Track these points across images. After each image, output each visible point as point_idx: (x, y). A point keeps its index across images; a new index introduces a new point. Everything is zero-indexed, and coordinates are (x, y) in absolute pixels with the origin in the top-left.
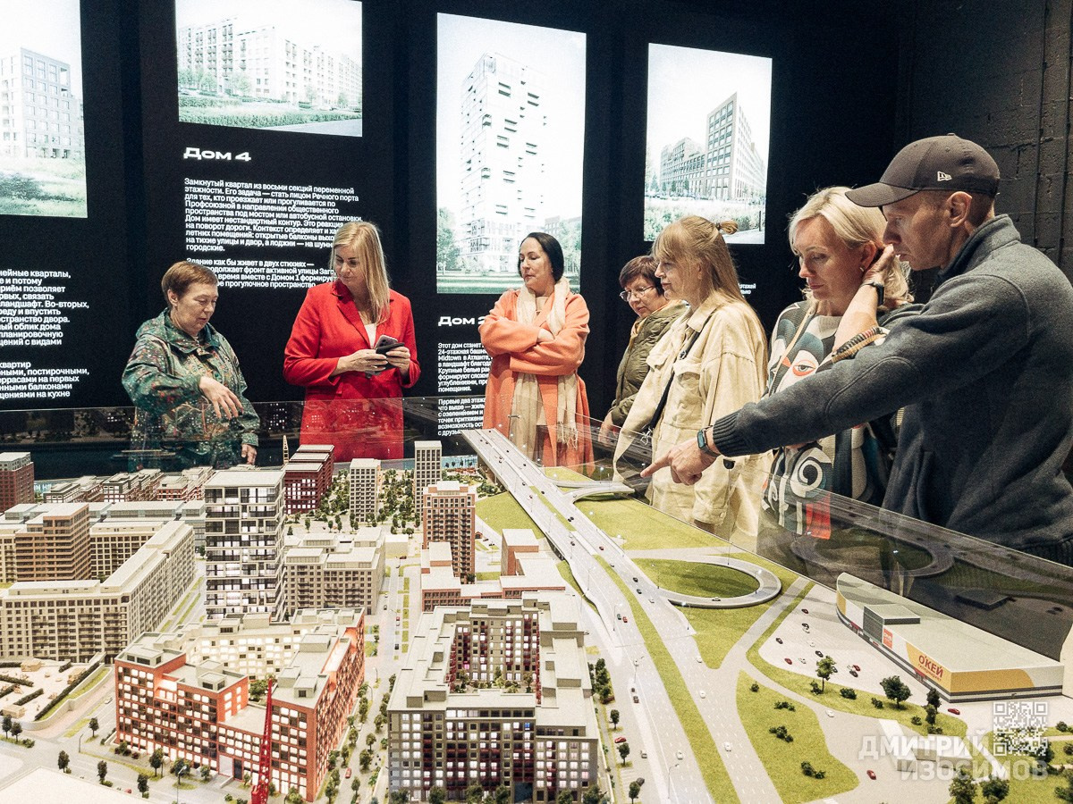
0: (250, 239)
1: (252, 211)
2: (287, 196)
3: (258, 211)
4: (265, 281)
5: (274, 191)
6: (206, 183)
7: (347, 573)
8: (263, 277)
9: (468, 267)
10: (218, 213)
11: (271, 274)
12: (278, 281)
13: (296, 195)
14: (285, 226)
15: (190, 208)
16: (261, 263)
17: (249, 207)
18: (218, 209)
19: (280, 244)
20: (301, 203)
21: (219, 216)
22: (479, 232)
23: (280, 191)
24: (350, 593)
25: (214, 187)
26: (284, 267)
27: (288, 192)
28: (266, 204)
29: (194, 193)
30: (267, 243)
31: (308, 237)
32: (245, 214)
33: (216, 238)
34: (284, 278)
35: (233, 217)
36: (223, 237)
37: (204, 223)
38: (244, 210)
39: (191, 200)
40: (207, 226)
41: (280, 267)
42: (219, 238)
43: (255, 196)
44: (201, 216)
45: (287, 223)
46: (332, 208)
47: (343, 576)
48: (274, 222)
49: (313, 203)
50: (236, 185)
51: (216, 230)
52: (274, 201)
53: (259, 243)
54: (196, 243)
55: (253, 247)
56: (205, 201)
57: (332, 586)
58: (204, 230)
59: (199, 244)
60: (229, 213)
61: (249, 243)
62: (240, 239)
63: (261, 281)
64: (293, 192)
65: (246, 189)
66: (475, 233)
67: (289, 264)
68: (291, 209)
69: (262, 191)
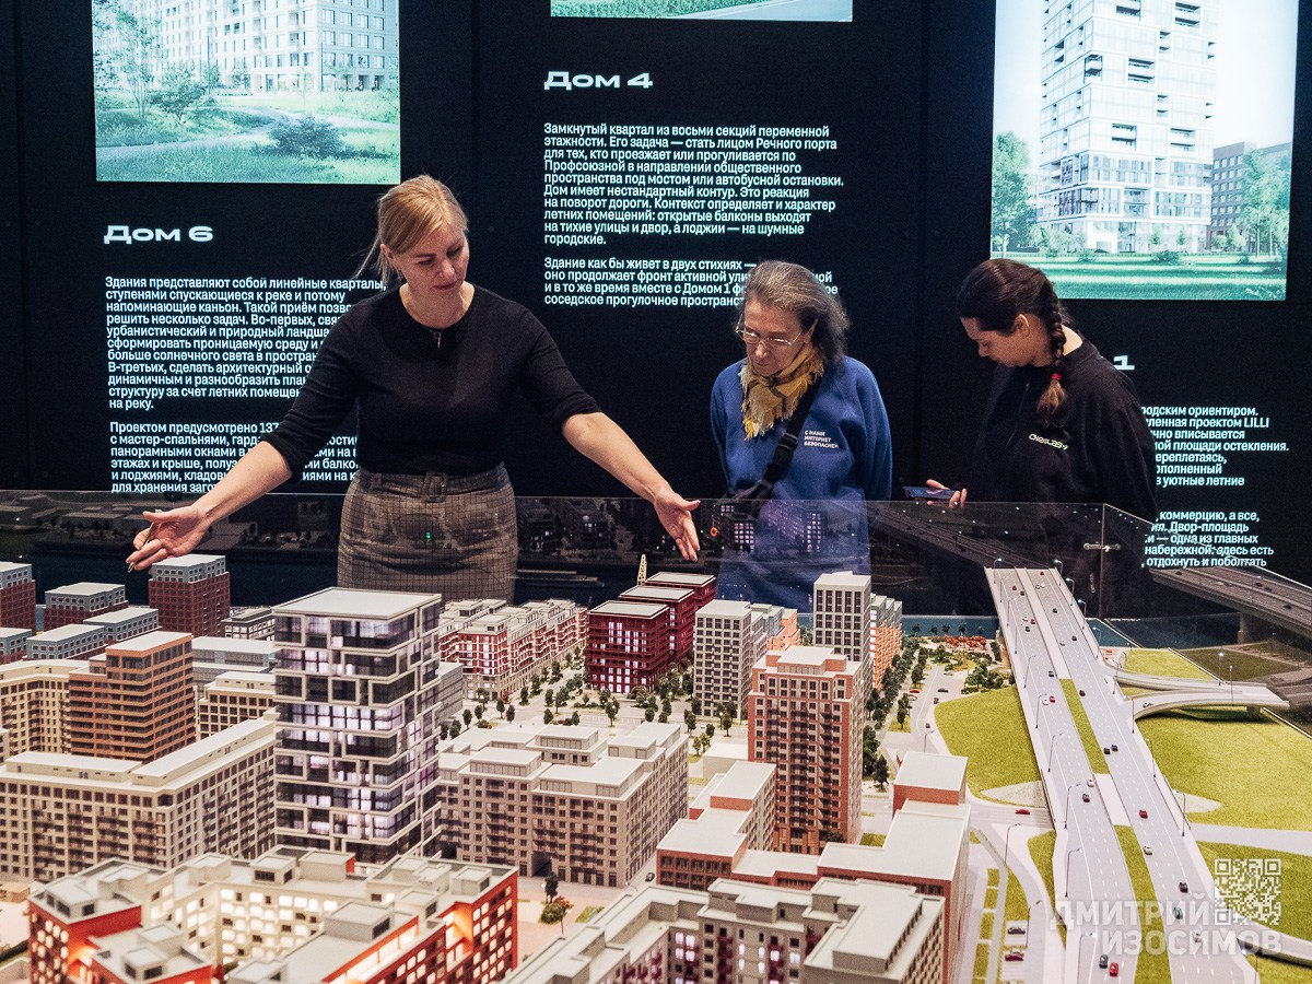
0: (648, 222)
1: (653, 174)
2: (712, 145)
3: (663, 174)
4: (673, 294)
5: (692, 137)
6: (578, 129)
7: (574, 802)
8: (669, 289)
9: (1053, 244)
10: (596, 179)
11: (682, 284)
12: (694, 296)
13: (728, 144)
14: (708, 199)
15: (552, 172)
16: (666, 264)
17: (647, 168)
18: (598, 173)
19: (699, 231)
20: (738, 156)
21: (599, 185)
22: (1076, 178)
23: (702, 137)
24: (578, 841)
25: (591, 136)
26: (705, 271)
27: (715, 138)
28: (677, 162)
29: (558, 148)
30: (677, 230)
31: (749, 217)
32: (641, 180)
33: (593, 222)
34: (704, 289)
35: (621, 186)
36: (603, 221)
37: (574, 197)
38: (639, 173)
39: (554, 159)
40: (578, 203)
41: (698, 271)
42: (598, 222)
43: (658, 148)
44: (569, 185)
45: (712, 193)
46: (789, 163)
47: (567, 808)
48: (690, 192)
49: (758, 156)
50: (628, 130)
51: (593, 209)
52: (691, 156)
53: (664, 230)
54: (560, 232)
55: (655, 236)
56: (576, 161)
57: (547, 825)
58: (574, 209)
59: (564, 234)
60: (613, 179)
61: (648, 229)
62: (631, 222)
63: (665, 295)
64: (723, 137)
65: (643, 137)
66: (1069, 180)
67: (714, 265)
68: (718, 168)
69: (671, 138)
